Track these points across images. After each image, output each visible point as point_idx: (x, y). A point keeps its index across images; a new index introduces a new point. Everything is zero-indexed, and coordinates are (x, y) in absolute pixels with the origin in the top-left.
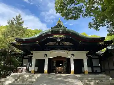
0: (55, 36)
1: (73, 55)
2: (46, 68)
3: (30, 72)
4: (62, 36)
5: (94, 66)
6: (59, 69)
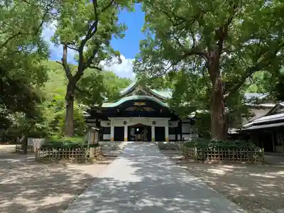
1: (154, 123)
2: (126, 136)
3: (109, 140)
6: (139, 136)
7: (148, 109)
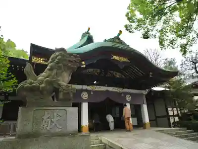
0: (115, 57)
4: (126, 60)
7: (117, 75)
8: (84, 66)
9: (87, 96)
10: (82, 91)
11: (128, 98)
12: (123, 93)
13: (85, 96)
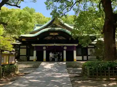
4: (56, 34)
5: (88, 55)
7: (61, 38)
8: (38, 38)
9: (45, 48)
10: (43, 46)
11: (65, 48)
12: (62, 46)
13: (44, 48)
